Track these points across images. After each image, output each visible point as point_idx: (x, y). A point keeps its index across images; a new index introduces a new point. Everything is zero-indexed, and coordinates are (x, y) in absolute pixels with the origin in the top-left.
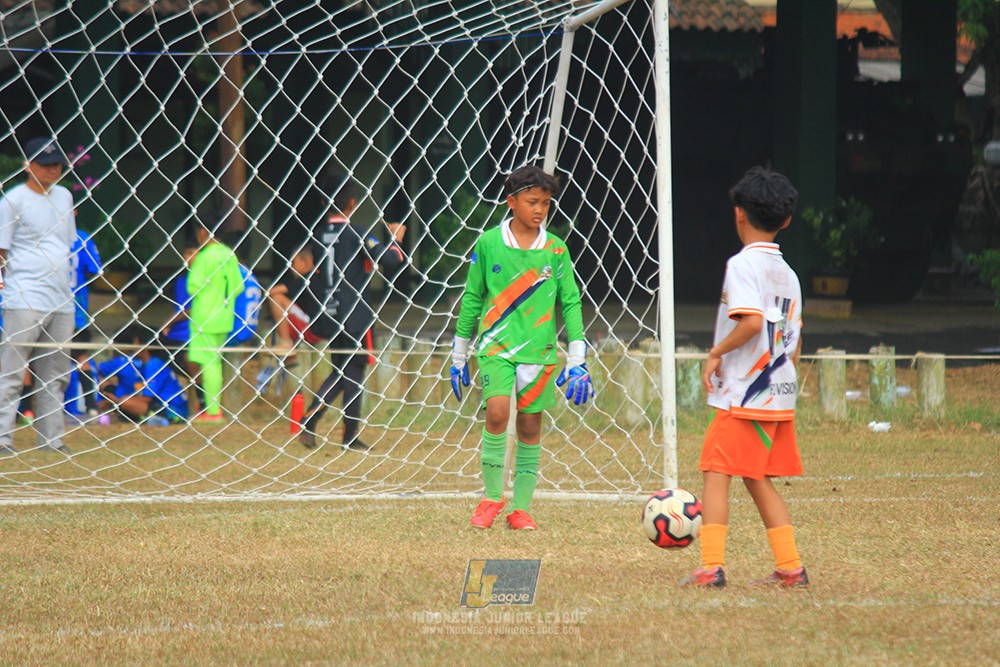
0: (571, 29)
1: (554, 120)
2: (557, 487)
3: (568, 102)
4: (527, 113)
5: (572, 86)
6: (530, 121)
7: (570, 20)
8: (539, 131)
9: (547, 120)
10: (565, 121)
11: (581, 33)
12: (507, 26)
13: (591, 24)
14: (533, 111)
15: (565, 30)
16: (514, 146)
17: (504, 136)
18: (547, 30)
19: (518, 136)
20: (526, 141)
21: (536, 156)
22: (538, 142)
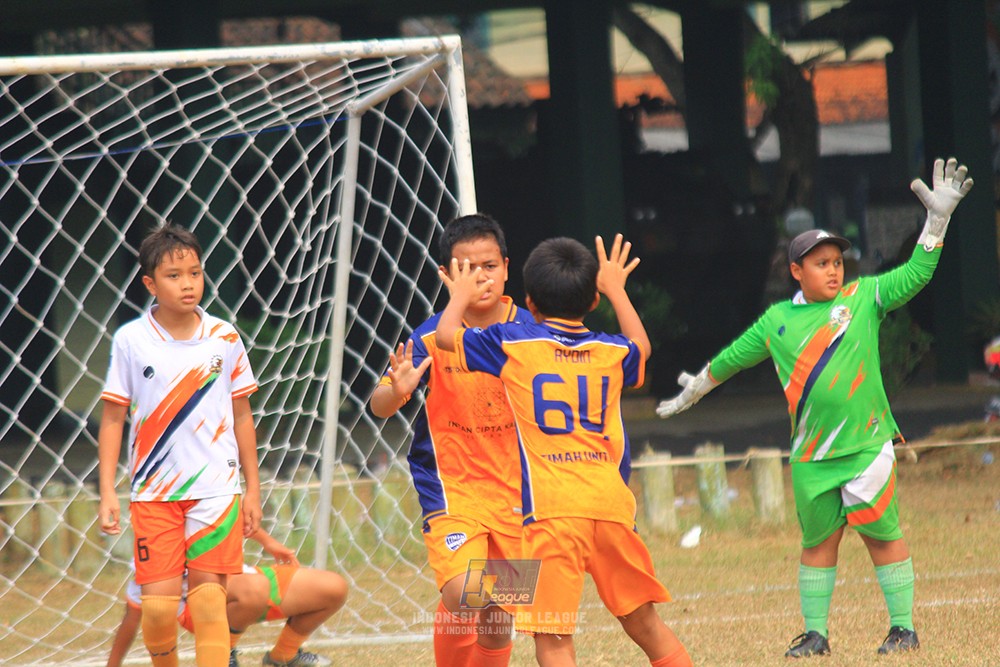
0: (357, 114)
1: (345, 217)
2: (378, 630)
3: (359, 197)
4: (312, 212)
5: (362, 177)
6: (316, 221)
7: (355, 104)
8: (328, 232)
9: (336, 218)
10: (357, 218)
11: (368, 120)
12: (284, 115)
13: (378, 106)
14: (320, 209)
15: (350, 115)
16: (299, 253)
17: (288, 242)
18: (328, 117)
19: (304, 238)
20: (314, 244)
21: (328, 260)
22: (328, 244)
